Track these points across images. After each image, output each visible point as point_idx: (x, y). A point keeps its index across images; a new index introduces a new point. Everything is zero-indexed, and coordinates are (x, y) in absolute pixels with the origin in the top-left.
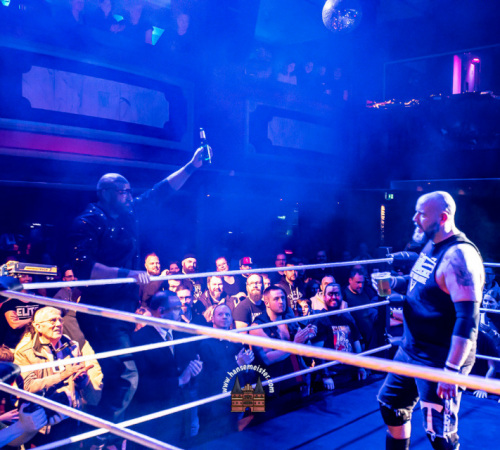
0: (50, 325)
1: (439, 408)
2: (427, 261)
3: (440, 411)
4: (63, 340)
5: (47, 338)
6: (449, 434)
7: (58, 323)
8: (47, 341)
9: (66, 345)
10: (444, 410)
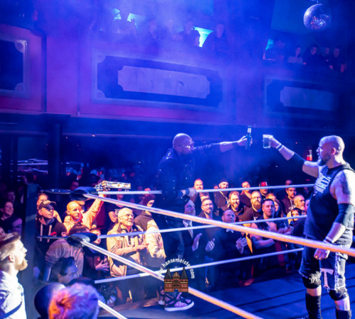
0: (126, 218)
1: (331, 272)
2: (324, 179)
3: (332, 274)
4: (134, 227)
5: (125, 225)
6: (339, 288)
7: (130, 217)
8: (125, 227)
9: (135, 230)
10: (334, 272)
